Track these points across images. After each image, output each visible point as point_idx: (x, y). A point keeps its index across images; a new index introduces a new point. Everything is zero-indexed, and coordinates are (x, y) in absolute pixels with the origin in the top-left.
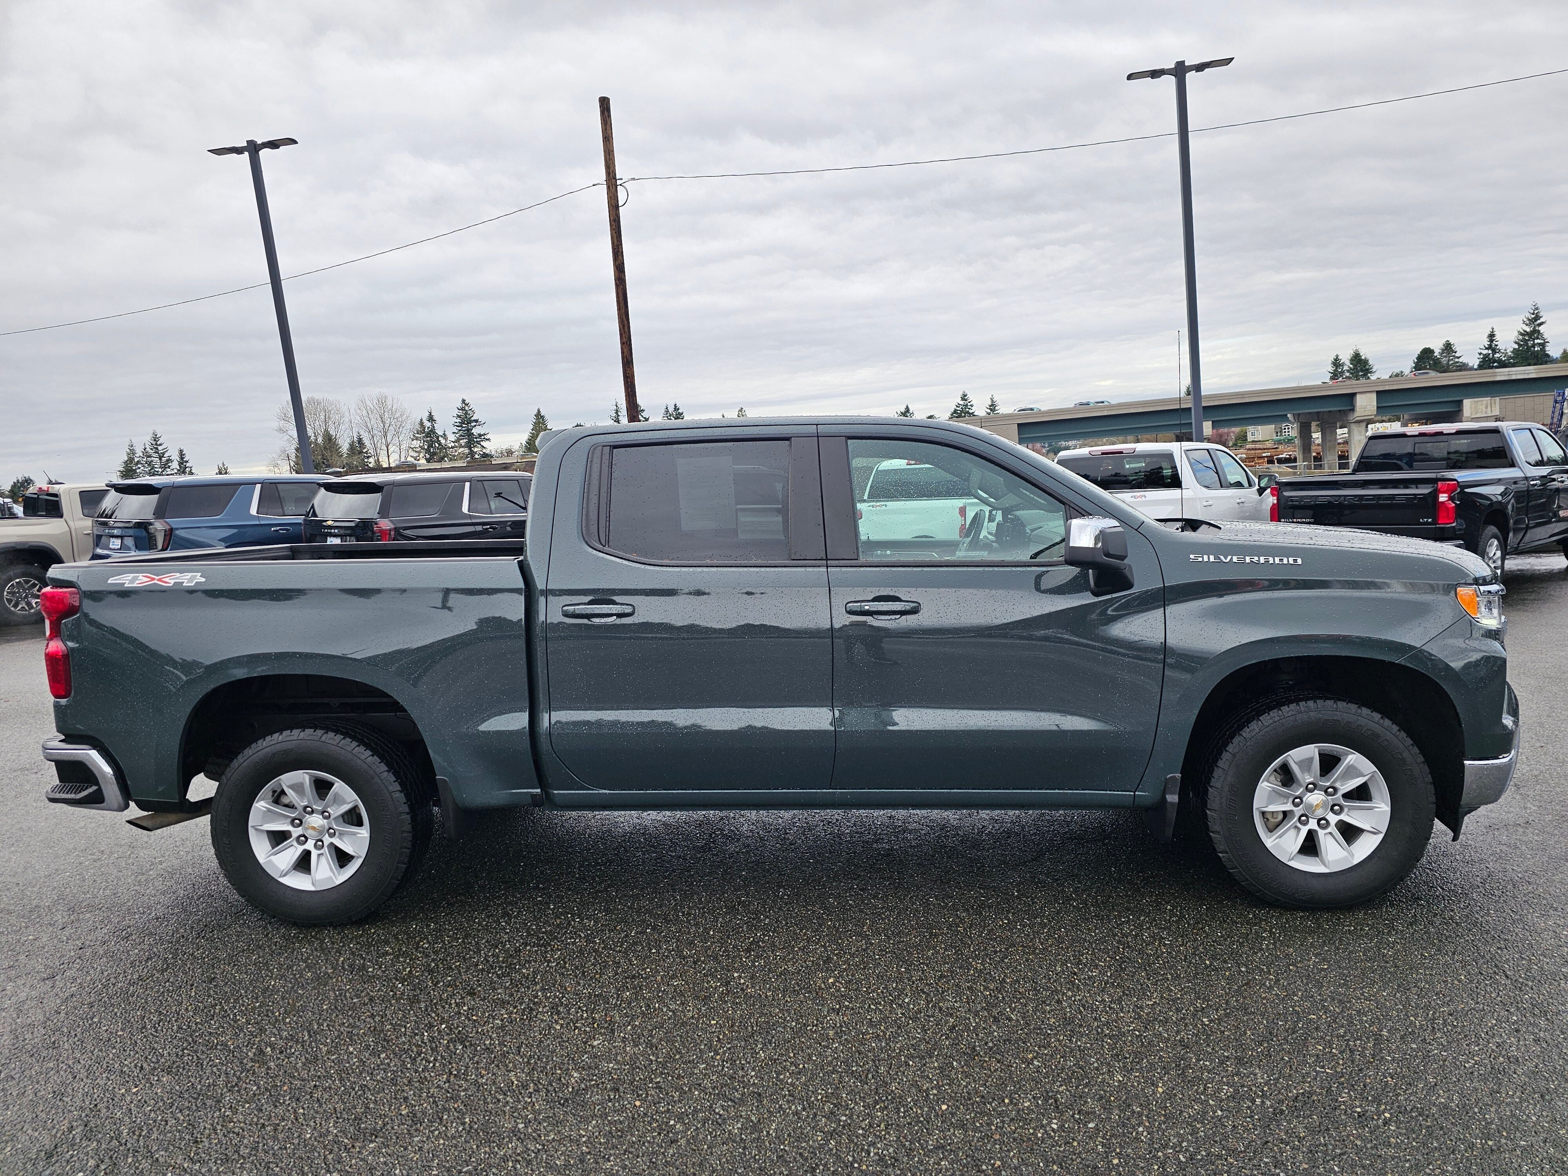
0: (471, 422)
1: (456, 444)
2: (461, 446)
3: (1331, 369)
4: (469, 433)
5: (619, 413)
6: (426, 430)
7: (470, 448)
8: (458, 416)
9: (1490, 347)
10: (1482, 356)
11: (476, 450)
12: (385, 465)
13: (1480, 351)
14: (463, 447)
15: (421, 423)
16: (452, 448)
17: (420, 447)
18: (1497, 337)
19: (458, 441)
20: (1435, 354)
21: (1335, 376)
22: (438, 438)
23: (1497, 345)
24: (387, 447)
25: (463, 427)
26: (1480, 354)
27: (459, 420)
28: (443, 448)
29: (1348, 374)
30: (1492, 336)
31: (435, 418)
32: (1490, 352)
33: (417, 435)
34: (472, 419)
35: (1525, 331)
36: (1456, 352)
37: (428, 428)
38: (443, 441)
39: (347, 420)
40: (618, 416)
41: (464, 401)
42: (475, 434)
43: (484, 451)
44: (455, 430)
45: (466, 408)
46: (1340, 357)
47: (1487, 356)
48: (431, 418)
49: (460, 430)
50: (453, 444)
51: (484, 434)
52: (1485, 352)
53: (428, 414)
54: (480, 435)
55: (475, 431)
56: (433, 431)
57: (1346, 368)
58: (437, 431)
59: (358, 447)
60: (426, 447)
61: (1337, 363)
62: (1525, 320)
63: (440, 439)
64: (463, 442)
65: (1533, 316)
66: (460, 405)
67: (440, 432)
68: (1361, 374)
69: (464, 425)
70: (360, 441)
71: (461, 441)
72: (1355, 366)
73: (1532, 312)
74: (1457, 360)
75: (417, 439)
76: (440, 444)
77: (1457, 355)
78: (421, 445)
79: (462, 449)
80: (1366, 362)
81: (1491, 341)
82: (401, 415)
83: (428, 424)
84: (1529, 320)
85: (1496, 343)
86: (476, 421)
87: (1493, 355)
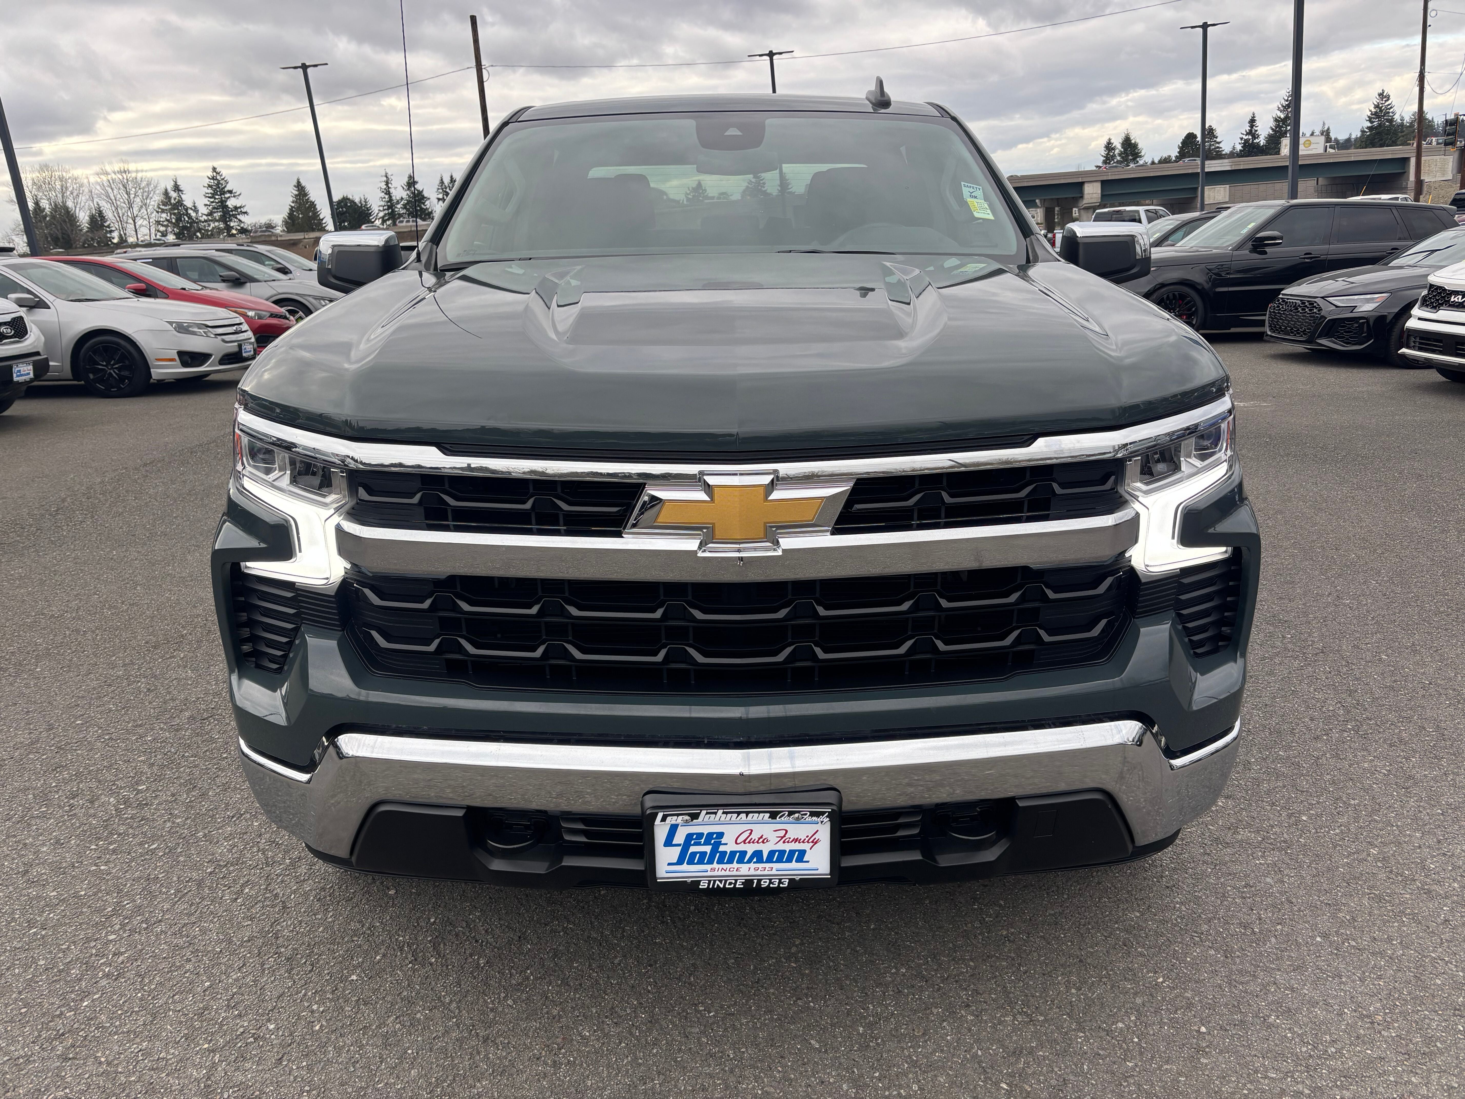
0: (224, 193)
1: (210, 218)
2: (215, 220)
3: (1104, 153)
4: (223, 205)
5: (390, 185)
6: (173, 201)
7: (225, 222)
8: (210, 186)
9: (1250, 133)
10: (1243, 142)
11: (232, 224)
12: (131, 240)
13: (1241, 136)
14: (217, 221)
15: (166, 193)
16: (206, 221)
17: (167, 220)
18: (1257, 123)
19: (211, 214)
20: (1198, 139)
21: (1108, 159)
22: (186, 210)
23: (1256, 131)
24: (134, 221)
25: (215, 199)
26: (1242, 139)
27: (210, 191)
28: (192, 222)
29: (1119, 158)
30: (1252, 121)
31: (182, 188)
32: (1250, 137)
33: (163, 207)
34: (226, 189)
35: (1280, 118)
36: (1217, 138)
37: (175, 199)
38: (193, 214)
39: (86, 190)
40: (389, 188)
41: (214, 169)
42: (230, 206)
43: (242, 225)
44: (206, 201)
45: (218, 177)
46: (1112, 141)
47: (1246, 141)
48: (177, 188)
49: (212, 202)
50: (206, 218)
51: (240, 207)
52: (1245, 137)
53: (172, 183)
54: (236, 208)
55: (231, 203)
56: (180, 203)
57: (1117, 152)
58: (185, 203)
59: (98, 221)
60: (174, 221)
61: (1109, 147)
62: (1280, 106)
63: (190, 211)
64: (217, 215)
65: (1287, 103)
66: (210, 174)
67: (188, 203)
68: (1130, 157)
69: (217, 197)
70: (100, 213)
71: (215, 215)
72: (1126, 150)
73: (1286, 98)
74: (1217, 145)
75: (163, 211)
76: (190, 217)
77: (1218, 140)
78: (168, 218)
79: (217, 224)
80: (1135, 146)
81: (1252, 126)
82: (148, 185)
83: (173, 194)
84: (1283, 106)
85: (1256, 129)
86: (230, 192)
87: (1253, 141)
